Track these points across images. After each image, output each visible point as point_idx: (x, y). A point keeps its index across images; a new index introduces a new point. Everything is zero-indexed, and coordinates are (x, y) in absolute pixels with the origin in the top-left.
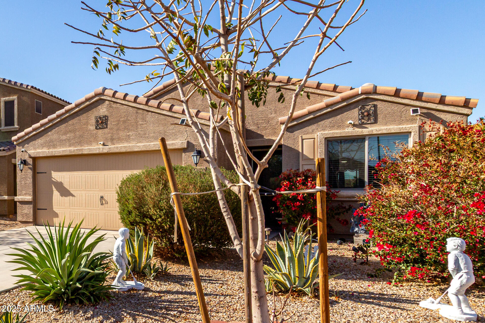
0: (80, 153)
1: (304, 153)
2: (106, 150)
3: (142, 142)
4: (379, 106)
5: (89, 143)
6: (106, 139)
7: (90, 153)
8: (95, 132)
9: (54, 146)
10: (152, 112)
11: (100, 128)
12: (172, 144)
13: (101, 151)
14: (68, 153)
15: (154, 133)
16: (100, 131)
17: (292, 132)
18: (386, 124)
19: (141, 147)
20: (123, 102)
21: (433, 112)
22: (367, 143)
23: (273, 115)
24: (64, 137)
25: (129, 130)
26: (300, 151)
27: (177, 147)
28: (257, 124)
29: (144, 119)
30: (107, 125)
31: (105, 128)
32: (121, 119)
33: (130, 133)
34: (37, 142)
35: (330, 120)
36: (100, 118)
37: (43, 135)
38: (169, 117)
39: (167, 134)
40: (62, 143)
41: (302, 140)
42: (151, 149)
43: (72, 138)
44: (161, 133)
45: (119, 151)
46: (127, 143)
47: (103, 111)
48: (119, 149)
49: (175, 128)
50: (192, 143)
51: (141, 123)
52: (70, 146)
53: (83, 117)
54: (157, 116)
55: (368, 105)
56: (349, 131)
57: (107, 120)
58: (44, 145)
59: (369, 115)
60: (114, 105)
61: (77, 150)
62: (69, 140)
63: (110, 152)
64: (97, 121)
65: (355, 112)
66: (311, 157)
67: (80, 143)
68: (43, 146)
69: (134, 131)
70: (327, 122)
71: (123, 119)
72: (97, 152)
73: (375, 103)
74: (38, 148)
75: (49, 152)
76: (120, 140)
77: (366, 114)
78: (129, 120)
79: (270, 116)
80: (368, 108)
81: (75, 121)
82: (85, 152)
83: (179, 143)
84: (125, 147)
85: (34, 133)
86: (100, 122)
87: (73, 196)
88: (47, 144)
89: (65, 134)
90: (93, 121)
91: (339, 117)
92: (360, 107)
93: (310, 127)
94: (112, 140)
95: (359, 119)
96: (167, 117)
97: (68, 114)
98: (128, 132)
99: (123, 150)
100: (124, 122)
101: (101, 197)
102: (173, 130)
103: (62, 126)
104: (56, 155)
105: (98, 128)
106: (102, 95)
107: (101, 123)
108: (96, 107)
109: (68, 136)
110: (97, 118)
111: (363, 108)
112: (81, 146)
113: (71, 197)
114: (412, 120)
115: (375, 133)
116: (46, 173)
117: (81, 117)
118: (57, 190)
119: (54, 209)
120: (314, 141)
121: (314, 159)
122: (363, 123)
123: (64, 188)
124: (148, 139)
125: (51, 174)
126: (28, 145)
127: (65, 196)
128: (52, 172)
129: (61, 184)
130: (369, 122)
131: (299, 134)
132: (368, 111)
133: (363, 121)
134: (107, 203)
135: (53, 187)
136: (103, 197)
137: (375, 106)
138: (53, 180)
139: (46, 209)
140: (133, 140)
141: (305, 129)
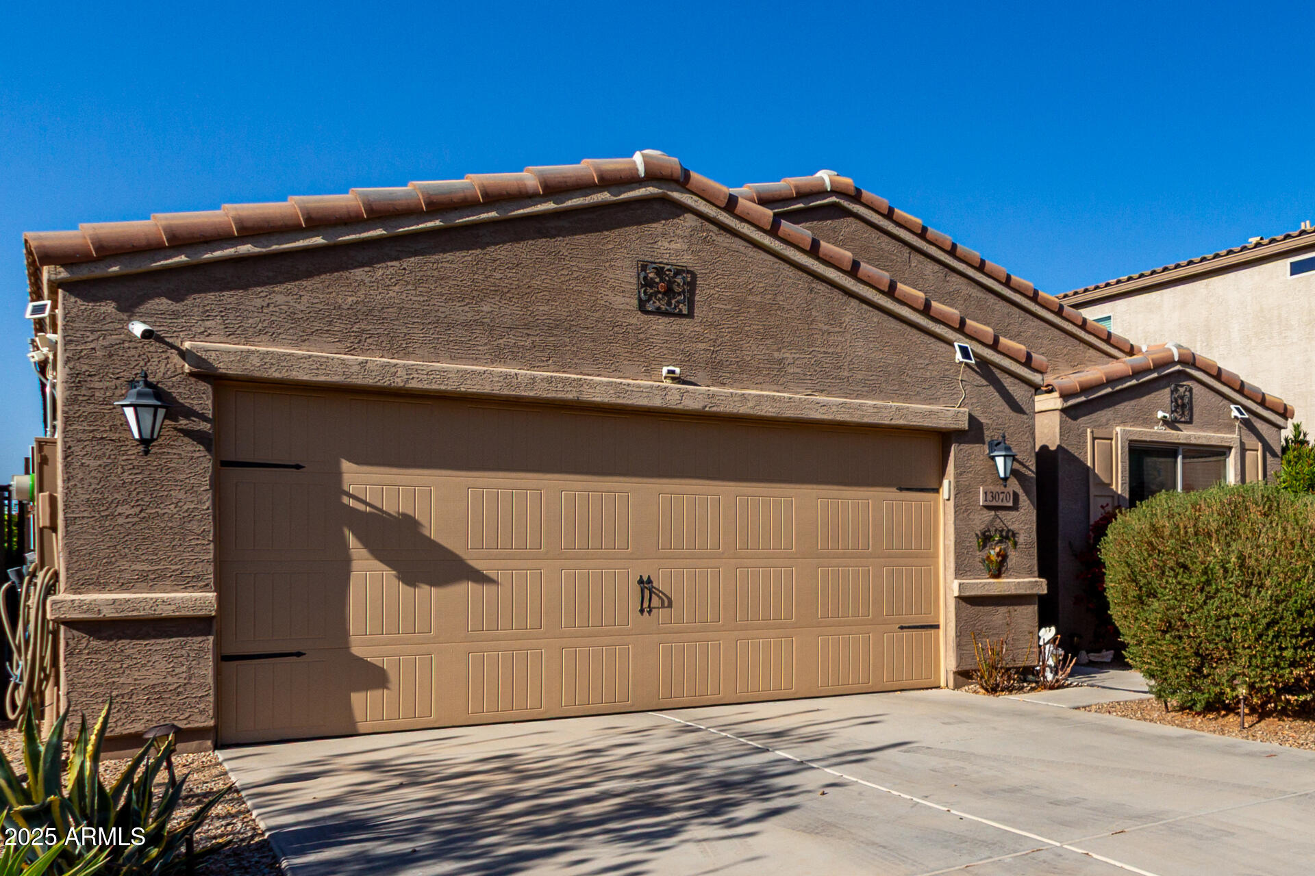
0: (570, 396)
1: (1096, 471)
2: (697, 397)
3: (829, 394)
4: (1194, 391)
5: (608, 363)
6: (693, 360)
7: (620, 401)
8: (634, 321)
11: (658, 312)
14: (496, 389)
15: (869, 369)
16: (661, 323)
17: (1075, 418)
18: (1202, 427)
19: (834, 408)
20: (767, 240)
21: (1250, 417)
22: (1179, 459)
24: (462, 312)
26: (1089, 464)
29: (831, 317)
30: (690, 304)
31: (680, 315)
32: (750, 298)
33: (788, 355)
34: (259, 302)
35: (1133, 403)
36: (660, 271)
37: (309, 275)
38: (915, 331)
39: (908, 380)
40: (446, 335)
41: (1094, 439)
42: (866, 420)
44: (889, 374)
45: (752, 412)
46: (775, 387)
47: (673, 246)
48: (750, 404)
49: (930, 367)
50: (977, 419)
51: (826, 327)
52: (498, 356)
53: (573, 249)
54: (876, 316)
55: (1182, 386)
56: (1159, 433)
57: (692, 285)
58: (317, 325)
59: (1183, 406)
60: (724, 240)
61: (550, 380)
62: (492, 329)
63: (714, 409)
64: (648, 283)
65: (1165, 395)
66: (1107, 481)
67: (557, 353)
70: (1126, 407)
71: (758, 299)
72: (657, 402)
73: (1190, 384)
76: (745, 372)
77: (1179, 402)
78: (781, 308)
80: (1182, 390)
81: (524, 250)
82: (598, 397)
83: (950, 414)
84: (771, 399)
85: (246, 249)
86: (662, 286)
87: (480, 578)
88: (338, 326)
90: (628, 277)
91: (1144, 399)
92: (1173, 386)
93: (1103, 413)
94: (717, 371)
95: (1172, 412)
96: (909, 329)
97: (493, 214)
98: (779, 350)
100: (763, 310)
101: (641, 581)
102: (925, 368)
104: (414, 384)
105: (651, 308)
106: (674, 186)
107: (664, 294)
108: (640, 223)
109: (486, 308)
110: (644, 268)
111: (1176, 390)
112: (563, 368)
113: (470, 588)
114: (1229, 427)
115: (1193, 441)
116: (298, 467)
117: (562, 244)
118: (379, 553)
119: (357, 651)
120: (1111, 444)
121: (1111, 484)
122: (1176, 421)
123: (433, 542)
124: (847, 387)
125: (338, 474)
126: (178, 307)
127: (432, 583)
128: (346, 465)
129: (408, 524)
130: (1183, 419)
131: (1087, 427)
132: (1182, 398)
133: (1176, 414)
134: (670, 605)
135: (352, 541)
136: (649, 581)
137: (1191, 390)
138: (352, 503)
139: (299, 654)
140: (799, 381)
141: (1094, 416)
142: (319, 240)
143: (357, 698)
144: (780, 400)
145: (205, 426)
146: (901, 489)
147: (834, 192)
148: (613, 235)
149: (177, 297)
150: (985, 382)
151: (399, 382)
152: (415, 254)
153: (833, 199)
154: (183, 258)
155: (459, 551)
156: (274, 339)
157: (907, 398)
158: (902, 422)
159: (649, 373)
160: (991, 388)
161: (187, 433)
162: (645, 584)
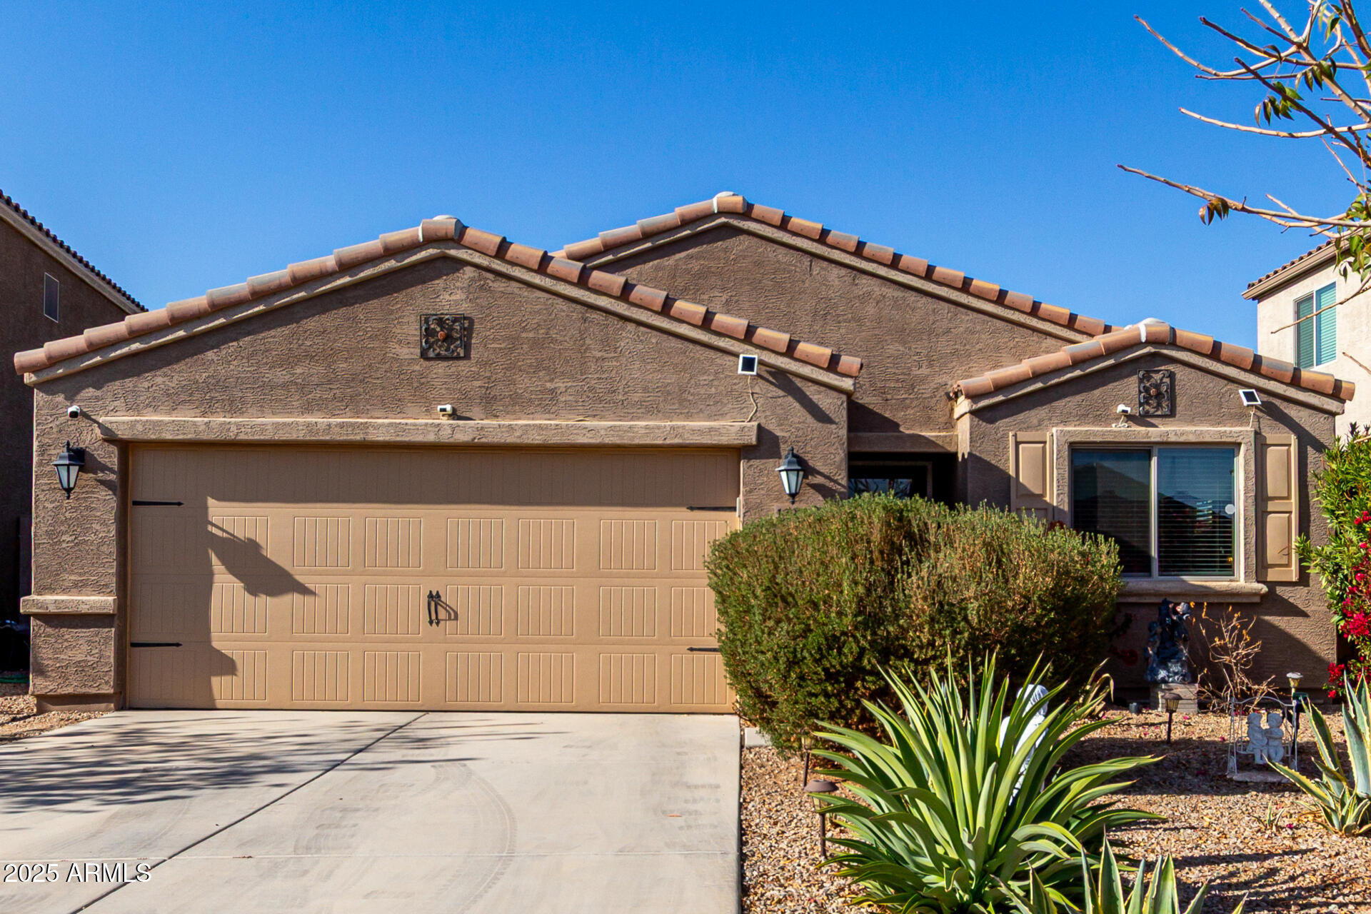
0: (358, 438)
1: (1021, 480)
2: (464, 432)
3: (602, 418)
4: (1178, 376)
5: (394, 405)
6: (465, 397)
7: (398, 439)
8: (417, 368)
9: (234, 407)
10: (639, 323)
11: (439, 357)
12: (711, 429)
13: (445, 436)
14: (300, 435)
15: (645, 390)
16: (440, 368)
17: (992, 421)
18: (1192, 421)
19: (603, 432)
20: (537, 279)
21: (1277, 402)
22: (1154, 462)
23: (924, 371)
24: (281, 376)
25: (553, 374)
26: (1012, 472)
27: (724, 440)
28: (883, 391)
29: (607, 343)
30: (467, 347)
31: (458, 358)
32: (524, 335)
33: (560, 384)
34: (146, 385)
35: (1078, 398)
36: (440, 322)
37: (178, 360)
38: (698, 348)
39: (691, 398)
40: (269, 396)
41: (1017, 444)
42: (636, 441)
43: (315, 380)
44: (669, 394)
45: (518, 441)
46: (547, 416)
47: (453, 297)
48: (518, 434)
49: (716, 383)
50: (770, 433)
51: (599, 354)
52: (307, 408)
53: (368, 313)
54: (655, 338)
55: (1158, 372)
56: (1120, 430)
57: (468, 331)
58: (183, 397)
59: (1159, 395)
60: (500, 285)
61: (342, 426)
62: (302, 388)
63: (484, 440)
64: (429, 333)
65: (1131, 385)
66: (1038, 491)
67: (352, 402)
68: (174, 400)
69: (573, 378)
70: (1070, 403)
71: (531, 335)
72: (431, 438)
73: (1171, 367)
74: (148, 406)
75: (207, 424)
76: (518, 403)
77: (1153, 391)
78: (553, 341)
79: (916, 372)
80: (1157, 377)
81: (330, 320)
82: (381, 437)
83: (733, 430)
84: (540, 427)
85: (136, 346)
86: (441, 335)
88: (197, 396)
89: (288, 361)
90: (411, 329)
91: (1097, 392)
92: (1141, 373)
93: (1033, 412)
94: (490, 404)
95: (1141, 404)
96: (691, 346)
97: (302, 294)
98: (551, 380)
99: (535, 438)
100: (536, 344)
101: (430, 596)
102: (710, 385)
103: (272, 333)
104: (242, 437)
105: (431, 354)
106: (451, 244)
107: (444, 340)
108: (424, 282)
109: (299, 371)
110: (427, 321)
111: (1149, 378)
112: (358, 414)
113: (297, 597)
114: (1241, 417)
115: (1173, 439)
116: (179, 504)
117: (360, 310)
118: (232, 570)
119: (215, 644)
120: (1044, 449)
121: (1043, 495)
122: (1147, 414)
123: (269, 561)
124: (624, 408)
125: (206, 508)
126: (98, 393)
127: (268, 594)
128: (211, 501)
129: (252, 547)
130: (1159, 413)
131: (1008, 428)
132: (1157, 386)
133: (1147, 407)
134: (456, 618)
135: (215, 560)
136: (438, 596)
137: (1172, 376)
138: (214, 531)
139: (178, 645)
140: (570, 407)
141: (1021, 416)
142: (181, 333)
143: (215, 681)
144: (547, 427)
145: (113, 477)
146: (692, 509)
147: (721, 213)
148: (400, 296)
149: (98, 387)
150: (781, 393)
151: (231, 436)
152: (249, 334)
153: (723, 220)
154: (98, 358)
155: (288, 567)
156: (156, 410)
157: (689, 416)
158: (677, 441)
159: (429, 411)
160: (790, 399)
161: (102, 482)
162: (434, 598)
